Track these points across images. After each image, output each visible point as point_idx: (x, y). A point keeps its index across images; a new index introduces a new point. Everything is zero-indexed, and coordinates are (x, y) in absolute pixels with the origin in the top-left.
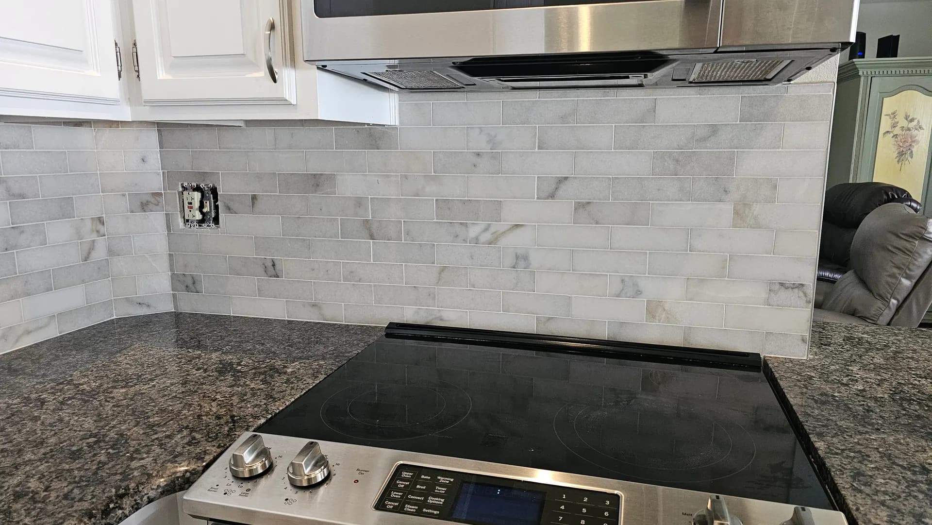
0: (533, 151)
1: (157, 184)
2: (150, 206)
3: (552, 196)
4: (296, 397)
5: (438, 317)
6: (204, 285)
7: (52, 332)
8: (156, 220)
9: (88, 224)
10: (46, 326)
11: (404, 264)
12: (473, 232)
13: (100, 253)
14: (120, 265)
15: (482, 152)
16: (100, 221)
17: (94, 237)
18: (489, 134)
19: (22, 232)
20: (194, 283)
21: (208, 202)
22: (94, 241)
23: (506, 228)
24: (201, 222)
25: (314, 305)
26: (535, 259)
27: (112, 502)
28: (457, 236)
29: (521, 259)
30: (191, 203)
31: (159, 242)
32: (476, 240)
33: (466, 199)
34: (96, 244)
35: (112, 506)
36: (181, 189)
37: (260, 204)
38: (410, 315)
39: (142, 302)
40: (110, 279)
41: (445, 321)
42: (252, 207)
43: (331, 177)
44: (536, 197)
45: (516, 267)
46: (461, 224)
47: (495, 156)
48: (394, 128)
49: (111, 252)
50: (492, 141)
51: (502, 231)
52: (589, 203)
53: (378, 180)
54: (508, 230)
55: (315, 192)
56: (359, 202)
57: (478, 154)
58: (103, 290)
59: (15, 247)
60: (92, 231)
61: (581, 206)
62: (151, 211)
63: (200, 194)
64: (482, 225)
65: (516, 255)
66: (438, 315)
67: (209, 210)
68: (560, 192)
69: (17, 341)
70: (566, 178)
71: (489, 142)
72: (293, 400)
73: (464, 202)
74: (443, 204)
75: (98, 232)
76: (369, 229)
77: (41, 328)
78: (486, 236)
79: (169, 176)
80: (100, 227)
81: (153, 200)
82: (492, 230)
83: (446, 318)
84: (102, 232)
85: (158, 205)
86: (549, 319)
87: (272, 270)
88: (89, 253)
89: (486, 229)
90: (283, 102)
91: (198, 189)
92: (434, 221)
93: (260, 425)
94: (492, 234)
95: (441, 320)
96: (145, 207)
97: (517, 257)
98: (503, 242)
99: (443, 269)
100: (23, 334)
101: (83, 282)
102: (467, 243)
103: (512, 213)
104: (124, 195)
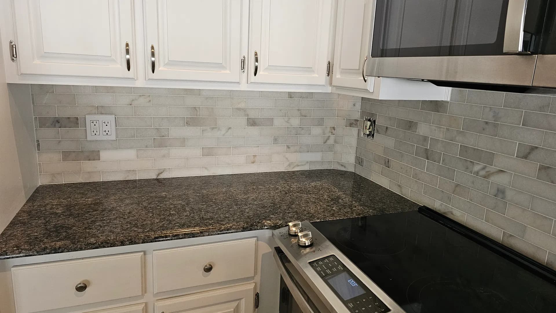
0: (519, 126)
1: (357, 116)
2: (354, 125)
3: (526, 157)
4: (341, 218)
5: (451, 212)
6: (365, 163)
7: (306, 168)
8: (354, 131)
9: (329, 129)
10: (305, 165)
11: (439, 177)
12: (476, 168)
13: (331, 141)
14: (338, 148)
15: (489, 122)
16: (334, 129)
17: (330, 134)
18: (495, 111)
19: (303, 129)
20: (362, 162)
21: (371, 127)
22: (329, 136)
23: (495, 170)
24: (368, 135)
25: (399, 186)
26: (509, 194)
27: (255, 223)
28: (467, 168)
29: (500, 192)
30: (366, 126)
31: (354, 141)
32: (477, 173)
33: (476, 148)
34: (330, 137)
35: (255, 224)
36: (365, 119)
37: (389, 132)
38: (437, 205)
39: (343, 165)
40: (333, 152)
41: (454, 215)
42: (386, 132)
43: (416, 124)
44: (515, 155)
45: (497, 196)
46: (471, 162)
47: (495, 126)
48: (447, 102)
49: (336, 142)
50: (496, 117)
51: (492, 172)
52: (549, 167)
53: (435, 129)
54: (495, 172)
55: (409, 130)
56: (425, 139)
57: (487, 123)
58: (330, 156)
59: (300, 134)
60: (330, 132)
61: (544, 168)
62: (353, 127)
63: (370, 122)
64: (482, 165)
65: (498, 189)
66: (450, 210)
67: (371, 131)
68: (531, 156)
69: (293, 168)
70: (537, 148)
71: (494, 116)
72: (338, 219)
73: (475, 149)
74: (464, 149)
75: (332, 133)
76: (427, 154)
77: (303, 165)
78: (482, 173)
79: (363, 113)
80: (333, 131)
81: (355, 123)
82: (487, 170)
83: (454, 214)
84: (334, 133)
85: (356, 125)
86: (511, 236)
87: (387, 164)
88: (326, 141)
89: (484, 168)
90: (366, 91)
91: (370, 120)
92: (457, 156)
93: (317, 222)
94: (486, 172)
95: (452, 214)
96: (351, 125)
97: (498, 190)
98: (493, 179)
99: (457, 186)
100: (296, 166)
101: (322, 151)
102: (472, 174)
103: (500, 162)
104: (344, 119)
